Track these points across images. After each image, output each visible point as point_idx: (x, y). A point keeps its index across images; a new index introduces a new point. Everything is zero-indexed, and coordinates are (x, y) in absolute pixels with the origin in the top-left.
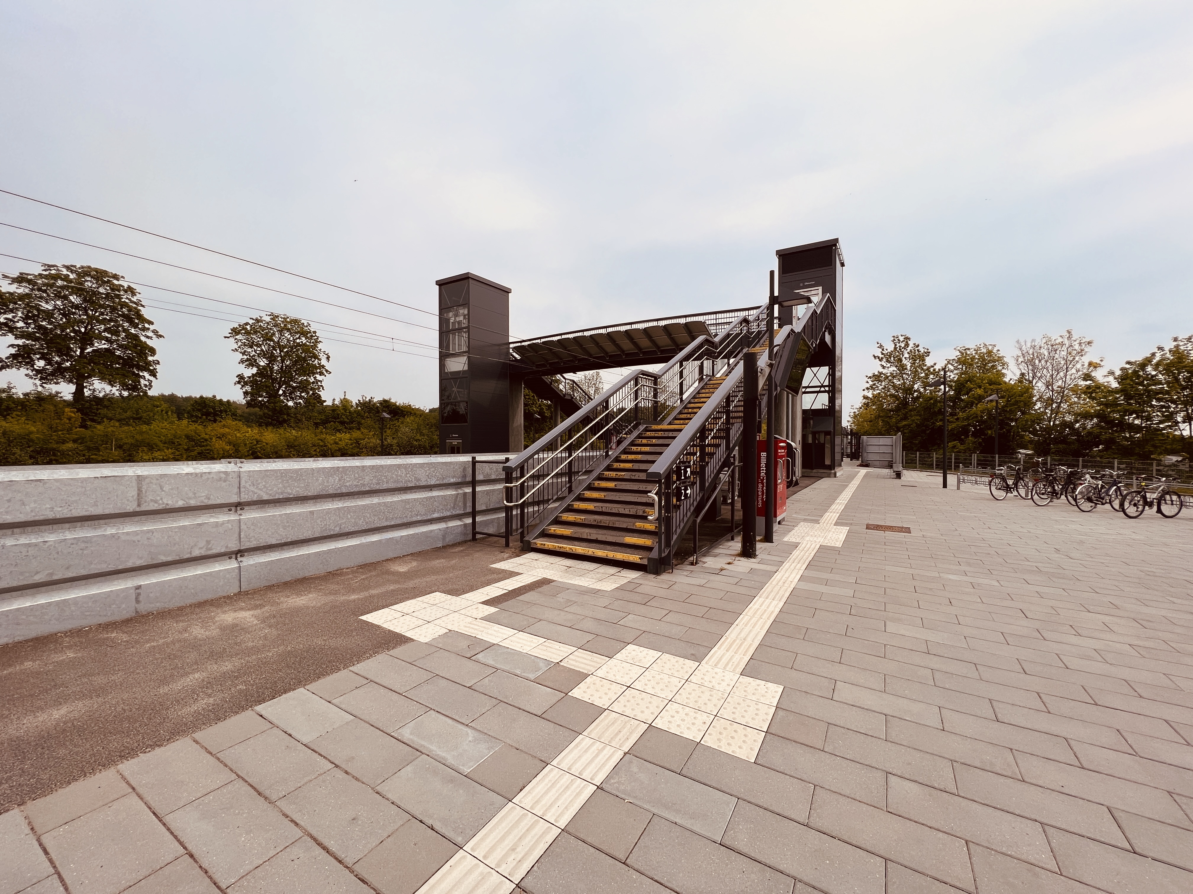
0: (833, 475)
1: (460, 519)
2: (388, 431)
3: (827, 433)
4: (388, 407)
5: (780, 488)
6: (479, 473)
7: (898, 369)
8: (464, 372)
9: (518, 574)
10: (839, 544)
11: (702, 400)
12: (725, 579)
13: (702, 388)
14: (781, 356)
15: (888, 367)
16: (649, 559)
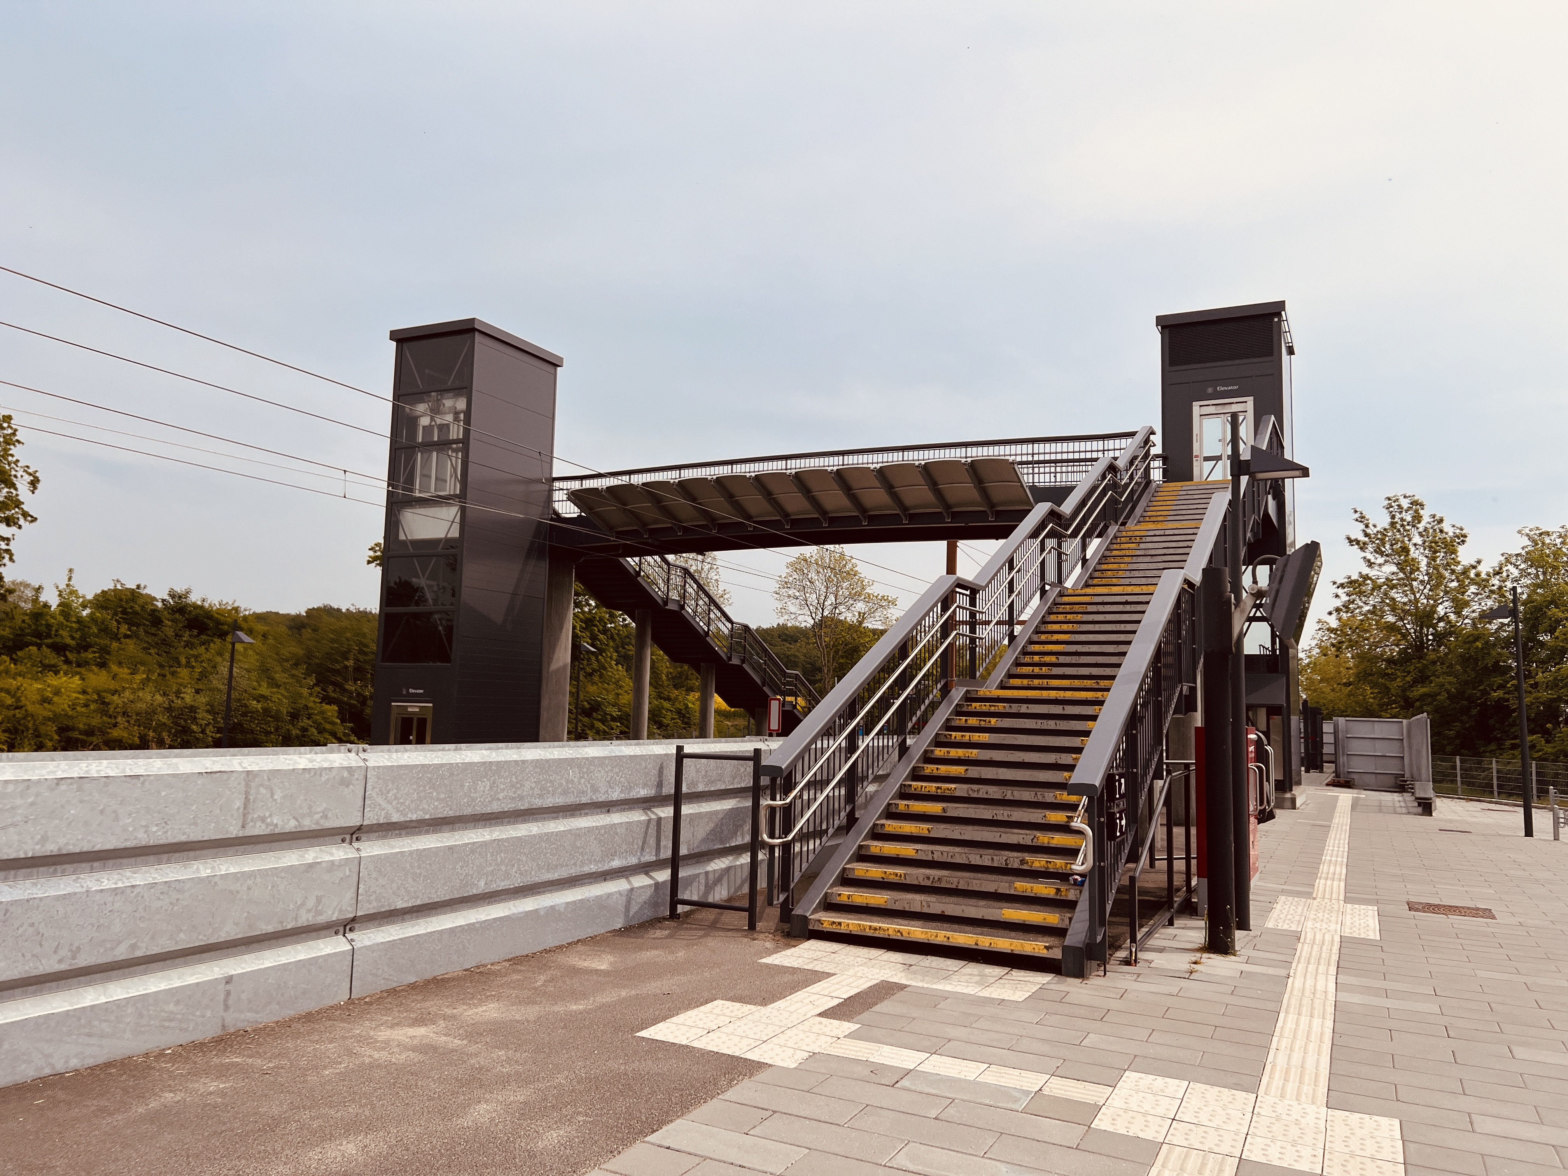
0: (1288, 804)
1: (647, 873)
2: (184, 673)
3: (1274, 710)
4: (181, 610)
6: (690, 779)
7: (1402, 570)
8: (449, 541)
9: (827, 974)
10: (1373, 935)
12: (1208, 987)
13: (1050, 612)
15: (1380, 565)
16: (1065, 949)
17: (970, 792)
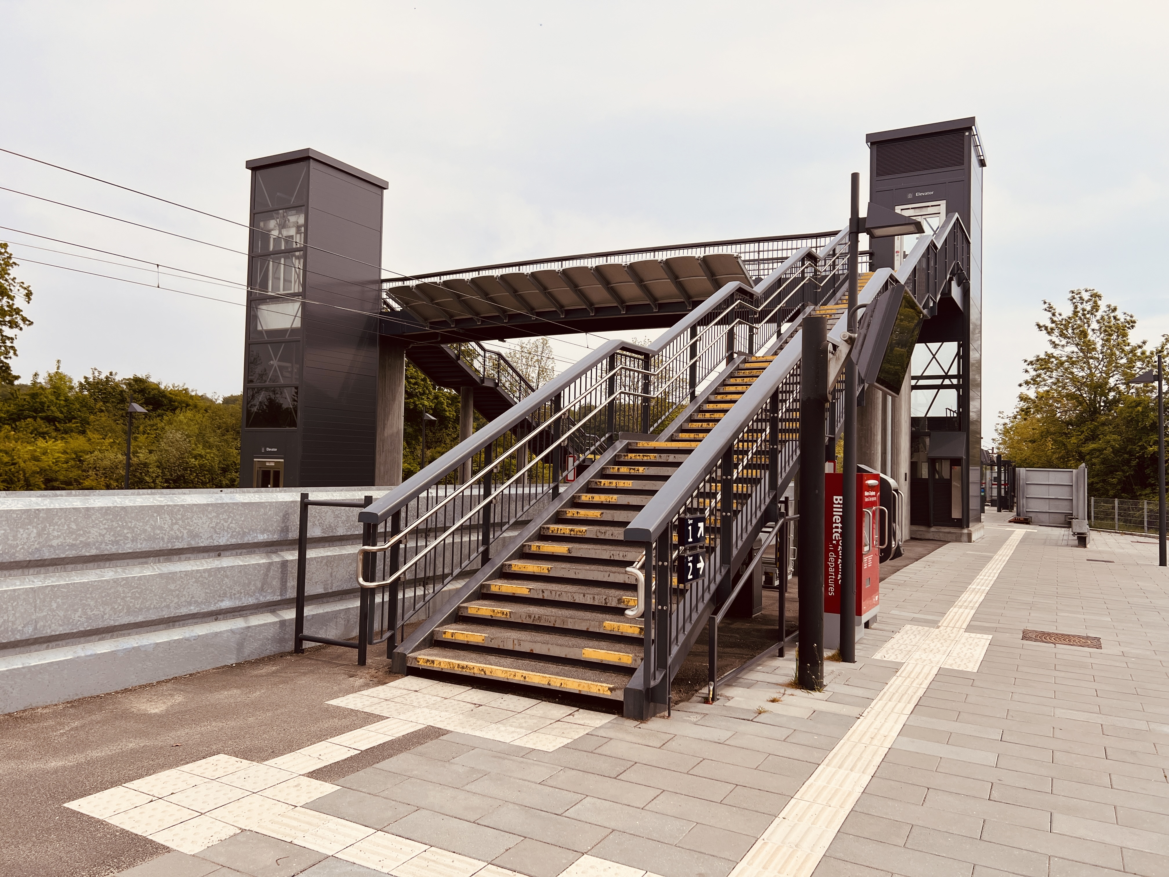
0: (965, 538)
1: (273, 612)
2: (142, 438)
3: (955, 462)
4: (142, 391)
5: (869, 560)
6: (314, 525)
7: (1081, 350)
8: (293, 331)
9: (380, 718)
10: (973, 667)
11: (730, 397)
12: (766, 730)
13: (731, 376)
14: (869, 326)
15: (1063, 346)
16: (627, 692)
17: (599, 534)
